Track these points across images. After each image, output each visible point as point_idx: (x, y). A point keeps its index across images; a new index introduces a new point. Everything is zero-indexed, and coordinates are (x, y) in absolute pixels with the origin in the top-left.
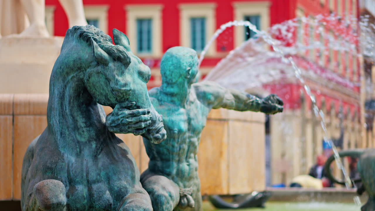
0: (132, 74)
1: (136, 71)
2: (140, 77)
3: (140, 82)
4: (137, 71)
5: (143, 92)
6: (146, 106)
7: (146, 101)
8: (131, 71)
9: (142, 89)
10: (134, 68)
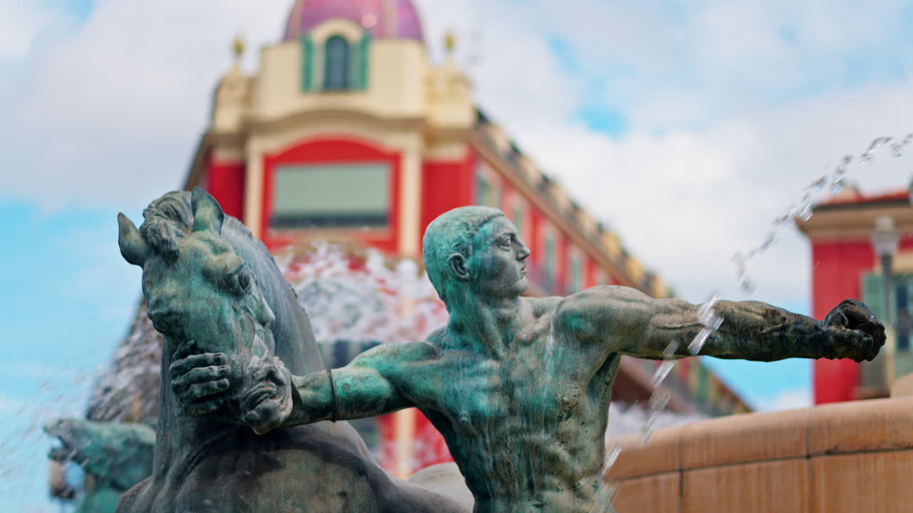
0: (185, 278)
1: (195, 270)
2: (207, 282)
3: (207, 293)
4: (199, 270)
5: (209, 316)
6: (221, 347)
7: (219, 336)
8: (182, 270)
9: (207, 310)
10: (192, 263)
